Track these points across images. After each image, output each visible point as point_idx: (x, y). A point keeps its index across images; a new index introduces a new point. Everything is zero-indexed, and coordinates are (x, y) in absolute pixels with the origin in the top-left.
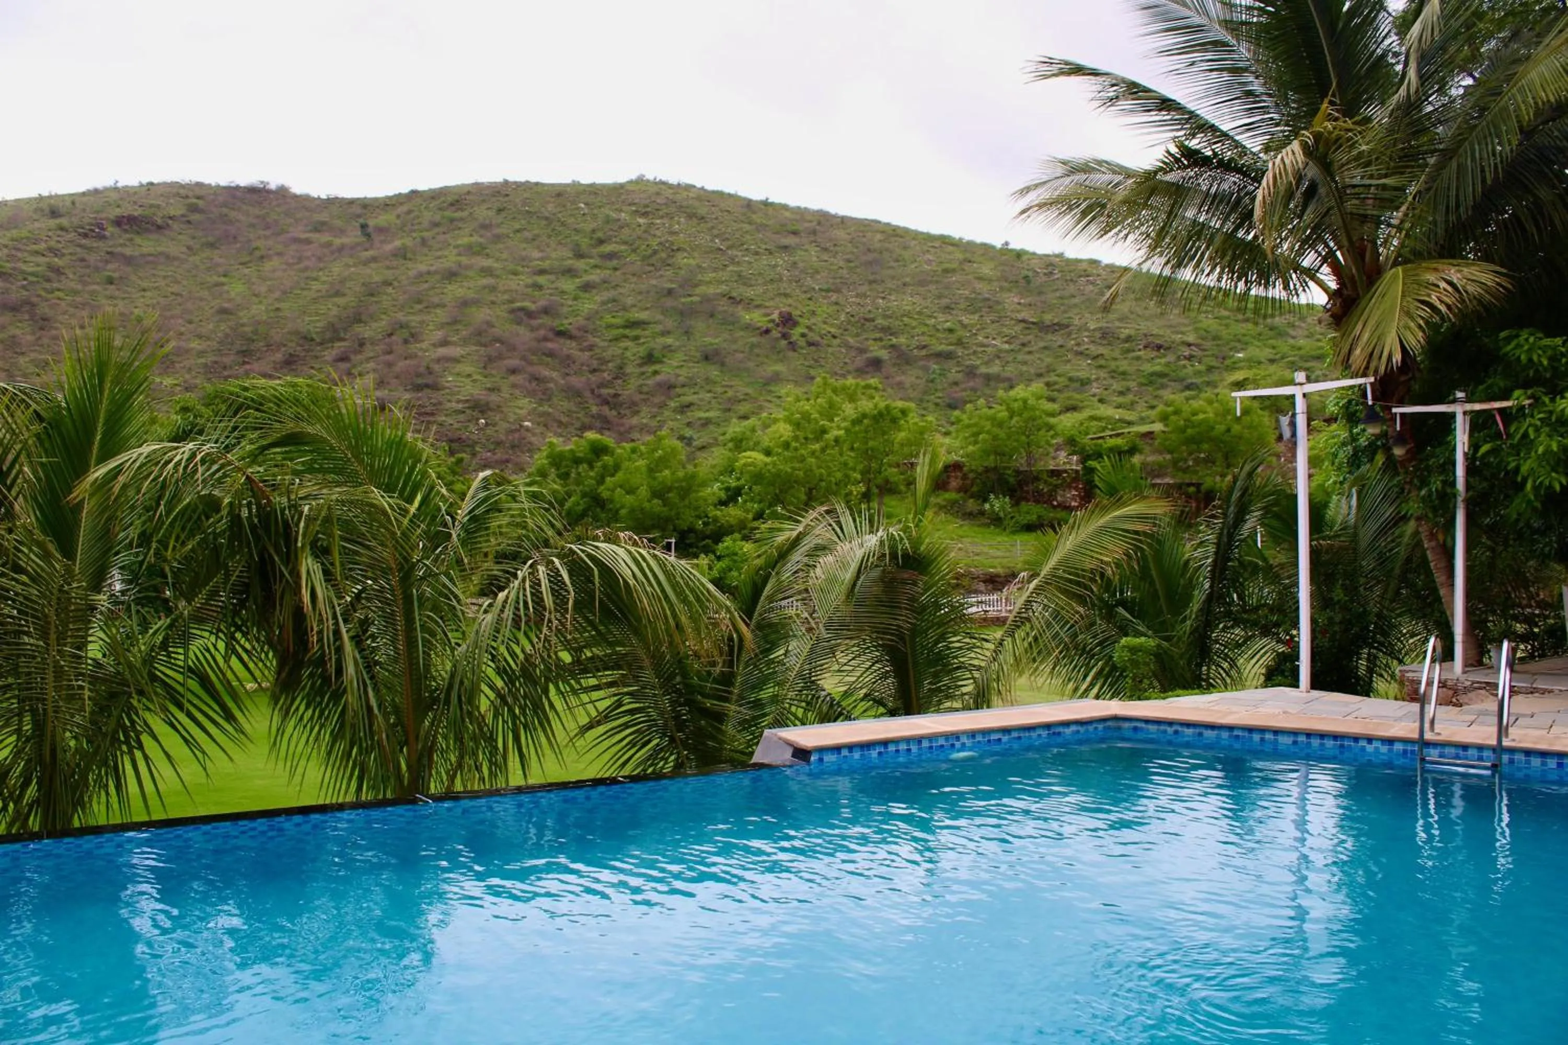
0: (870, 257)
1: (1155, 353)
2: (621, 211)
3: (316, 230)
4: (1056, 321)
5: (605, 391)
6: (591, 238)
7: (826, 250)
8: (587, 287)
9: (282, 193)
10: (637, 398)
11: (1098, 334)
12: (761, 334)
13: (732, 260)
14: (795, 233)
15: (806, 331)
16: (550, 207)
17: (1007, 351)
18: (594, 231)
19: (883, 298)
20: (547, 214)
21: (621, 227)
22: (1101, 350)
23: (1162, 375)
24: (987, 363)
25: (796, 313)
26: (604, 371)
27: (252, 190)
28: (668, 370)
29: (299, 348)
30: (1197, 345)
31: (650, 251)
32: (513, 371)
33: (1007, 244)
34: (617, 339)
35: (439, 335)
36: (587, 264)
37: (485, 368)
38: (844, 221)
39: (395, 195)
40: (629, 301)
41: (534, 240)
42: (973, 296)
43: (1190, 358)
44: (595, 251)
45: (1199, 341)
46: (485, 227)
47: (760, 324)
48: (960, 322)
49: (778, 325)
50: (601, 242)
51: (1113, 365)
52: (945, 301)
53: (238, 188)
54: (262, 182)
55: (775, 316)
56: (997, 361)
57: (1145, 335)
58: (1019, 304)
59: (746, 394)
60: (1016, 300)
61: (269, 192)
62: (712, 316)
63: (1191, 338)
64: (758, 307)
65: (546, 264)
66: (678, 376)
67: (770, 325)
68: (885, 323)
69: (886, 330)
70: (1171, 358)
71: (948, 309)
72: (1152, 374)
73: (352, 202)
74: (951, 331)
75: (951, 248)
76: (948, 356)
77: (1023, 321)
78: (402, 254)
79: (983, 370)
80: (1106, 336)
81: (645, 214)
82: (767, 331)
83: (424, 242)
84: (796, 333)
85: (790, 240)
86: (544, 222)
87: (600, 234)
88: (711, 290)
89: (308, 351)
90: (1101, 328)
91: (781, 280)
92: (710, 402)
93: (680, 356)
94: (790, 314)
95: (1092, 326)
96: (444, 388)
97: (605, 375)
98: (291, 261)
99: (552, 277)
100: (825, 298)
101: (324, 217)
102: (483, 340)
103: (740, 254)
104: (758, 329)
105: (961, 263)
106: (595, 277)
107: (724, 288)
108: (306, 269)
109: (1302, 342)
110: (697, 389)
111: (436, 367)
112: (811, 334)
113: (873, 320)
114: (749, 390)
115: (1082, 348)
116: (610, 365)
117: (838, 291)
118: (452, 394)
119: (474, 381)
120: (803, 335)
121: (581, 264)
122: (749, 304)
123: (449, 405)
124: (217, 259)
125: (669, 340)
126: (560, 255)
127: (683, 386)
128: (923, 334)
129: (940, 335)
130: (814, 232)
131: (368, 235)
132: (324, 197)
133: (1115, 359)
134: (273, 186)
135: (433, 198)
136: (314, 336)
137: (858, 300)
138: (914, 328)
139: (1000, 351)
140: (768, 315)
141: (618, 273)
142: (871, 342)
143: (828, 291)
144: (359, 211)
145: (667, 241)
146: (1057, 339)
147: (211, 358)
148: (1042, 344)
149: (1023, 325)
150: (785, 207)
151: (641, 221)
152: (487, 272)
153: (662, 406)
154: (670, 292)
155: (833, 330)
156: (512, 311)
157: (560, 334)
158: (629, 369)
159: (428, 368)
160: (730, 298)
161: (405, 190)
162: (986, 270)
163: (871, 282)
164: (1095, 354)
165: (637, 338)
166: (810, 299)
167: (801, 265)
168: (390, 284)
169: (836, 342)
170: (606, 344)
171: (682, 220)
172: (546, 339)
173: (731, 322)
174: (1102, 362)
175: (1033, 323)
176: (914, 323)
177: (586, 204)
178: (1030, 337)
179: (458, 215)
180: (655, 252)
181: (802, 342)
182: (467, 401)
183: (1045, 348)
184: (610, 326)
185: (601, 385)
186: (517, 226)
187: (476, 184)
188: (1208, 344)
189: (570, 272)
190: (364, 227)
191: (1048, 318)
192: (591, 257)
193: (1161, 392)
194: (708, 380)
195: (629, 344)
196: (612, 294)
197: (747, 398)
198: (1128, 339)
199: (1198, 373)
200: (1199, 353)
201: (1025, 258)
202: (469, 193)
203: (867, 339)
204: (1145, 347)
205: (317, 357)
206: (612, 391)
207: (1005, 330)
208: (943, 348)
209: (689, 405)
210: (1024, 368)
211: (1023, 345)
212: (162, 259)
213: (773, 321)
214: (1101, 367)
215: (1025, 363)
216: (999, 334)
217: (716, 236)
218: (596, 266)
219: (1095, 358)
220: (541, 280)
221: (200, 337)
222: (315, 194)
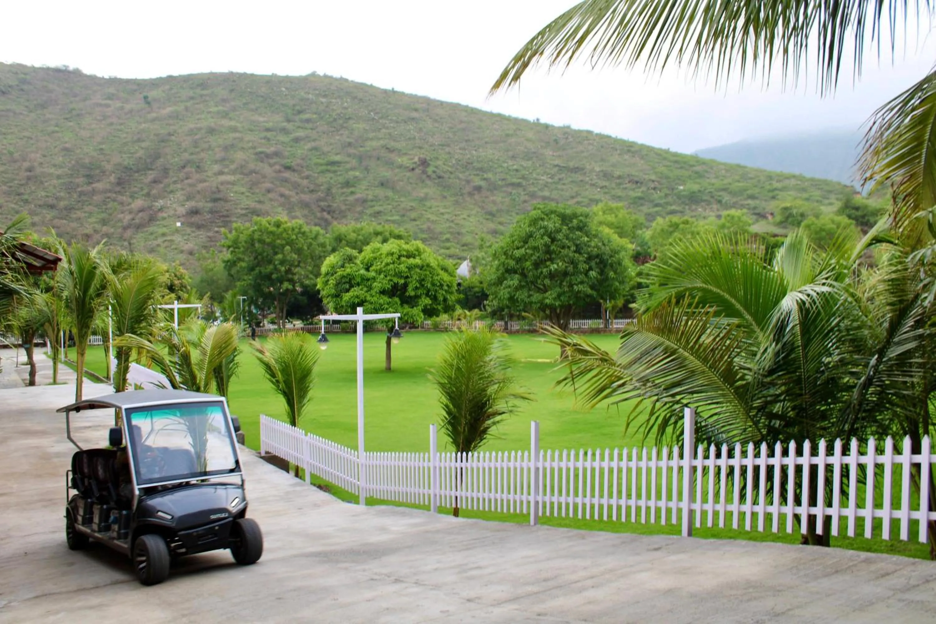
0: (463, 126)
1: (634, 186)
2: (309, 93)
3: (109, 98)
4: (576, 166)
5: (322, 204)
6: (293, 110)
7: (436, 121)
8: (297, 140)
9: (77, 73)
10: (343, 208)
11: (601, 174)
12: (410, 171)
13: (384, 127)
14: (416, 110)
15: (435, 169)
16: (263, 89)
17: (551, 183)
18: (294, 105)
19: (476, 150)
20: (262, 94)
21: (311, 103)
22: (605, 183)
23: (640, 198)
24: (541, 190)
25: (428, 158)
26: (318, 191)
27: (57, 71)
28: (361, 192)
29: (124, 175)
30: (658, 182)
31: (331, 119)
32: (269, 191)
33: (538, 120)
34: (322, 172)
35: (216, 168)
36: (294, 126)
37: (251, 188)
38: (442, 104)
39: (157, 78)
40: (325, 149)
41: (257, 110)
42: (526, 150)
43: (654, 189)
44: (297, 118)
45: (659, 179)
46: (224, 101)
47: (408, 165)
48: (522, 166)
49: (419, 165)
50: (300, 112)
51: (613, 192)
52: (510, 153)
53: (48, 69)
54: (64, 66)
55: (416, 159)
56: (546, 189)
57: (628, 175)
58: (553, 156)
59: (412, 206)
60: (551, 153)
61: (69, 72)
62: (378, 159)
63: (653, 177)
64: (406, 154)
65: (270, 125)
66: (367, 195)
67: (414, 166)
68: (479, 165)
69: (481, 169)
70: (644, 189)
71: (513, 157)
72: (636, 198)
73: (128, 81)
74: (517, 170)
75: (506, 122)
76: (519, 185)
77: (557, 166)
78: (176, 116)
79: (541, 194)
80: (606, 175)
81: (325, 96)
82: (413, 169)
83: (187, 109)
84: (430, 170)
85: (414, 115)
86: (261, 99)
87: (298, 108)
88: (374, 144)
89: (130, 176)
90: (602, 171)
91: (414, 138)
92: (391, 211)
93: (365, 183)
94: (425, 159)
95: (598, 169)
96: (231, 201)
97: (319, 193)
98: (98, 118)
99: (274, 133)
100: (442, 149)
101: (112, 90)
102: (245, 171)
103: (387, 122)
104: (408, 167)
105: (515, 131)
106: (301, 133)
107: (382, 142)
108: (112, 124)
109: (713, 181)
110: (381, 203)
111: (221, 188)
112: (438, 171)
113: (472, 163)
114: (413, 204)
115: (593, 182)
116: (322, 187)
117: (448, 146)
118: (237, 204)
119: (247, 196)
120: (434, 172)
121: (290, 126)
122: (400, 153)
123: (236, 211)
124: (48, 116)
125: (357, 174)
126: (277, 119)
127: (372, 201)
128: (502, 172)
129: (512, 173)
130: (428, 110)
131: (148, 103)
132: (106, 77)
133: (613, 189)
134: (71, 68)
135: (184, 81)
136: (132, 167)
137: (461, 152)
138: (496, 168)
139: (547, 183)
140: (412, 159)
141: (314, 132)
142: (472, 177)
143: (443, 145)
144: (135, 87)
145: (342, 113)
146: (578, 177)
147: (67, 180)
148: (570, 179)
149: (557, 168)
150: (403, 94)
151: (324, 100)
152: (234, 130)
153: (361, 213)
154: (350, 144)
155: (450, 169)
156: (256, 154)
157: (288, 168)
158: (334, 190)
159: (217, 188)
160: (387, 148)
161: (164, 75)
162: (530, 135)
163: (466, 141)
164: (601, 185)
165: (335, 172)
166: (434, 150)
167: (424, 130)
168: (173, 135)
169: (452, 176)
170: (316, 175)
171: (349, 100)
172: (280, 171)
173: (390, 164)
174: (606, 190)
175: (564, 167)
176: (496, 166)
177: (286, 88)
178: (563, 175)
179: (205, 92)
180: (335, 120)
181: (434, 176)
182: (247, 209)
183: (572, 182)
184: (316, 164)
185: (319, 200)
186: (244, 101)
187: (211, 74)
188: (664, 181)
189: (284, 131)
190: (146, 98)
191: (571, 164)
192: (294, 121)
193: (641, 208)
194: (387, 198)
195: (332, 175)
196: (313, 144)
197: (412, 209)
198: (619, 177)
199: (661, 198)
200: (659, 186)
201: (550, 129)
202: (209, 79)
203: (470, 175)
204: (629, 182)
205: (137, 180)
206: (326, 204)
207: (547, 170)
208: (515, 180)
209: (379, 213)
210: (562, 193)
211: (560, 179)
212: (11, 114)
213: (415, 163)
214: (605, 193)
215: (562, 190)
216: (545, 172)
217: (372, 111)
218: (299, 127)
219: (602, 188)
220: (269, 134)
221: (55, 166)
222: (99, 75)
